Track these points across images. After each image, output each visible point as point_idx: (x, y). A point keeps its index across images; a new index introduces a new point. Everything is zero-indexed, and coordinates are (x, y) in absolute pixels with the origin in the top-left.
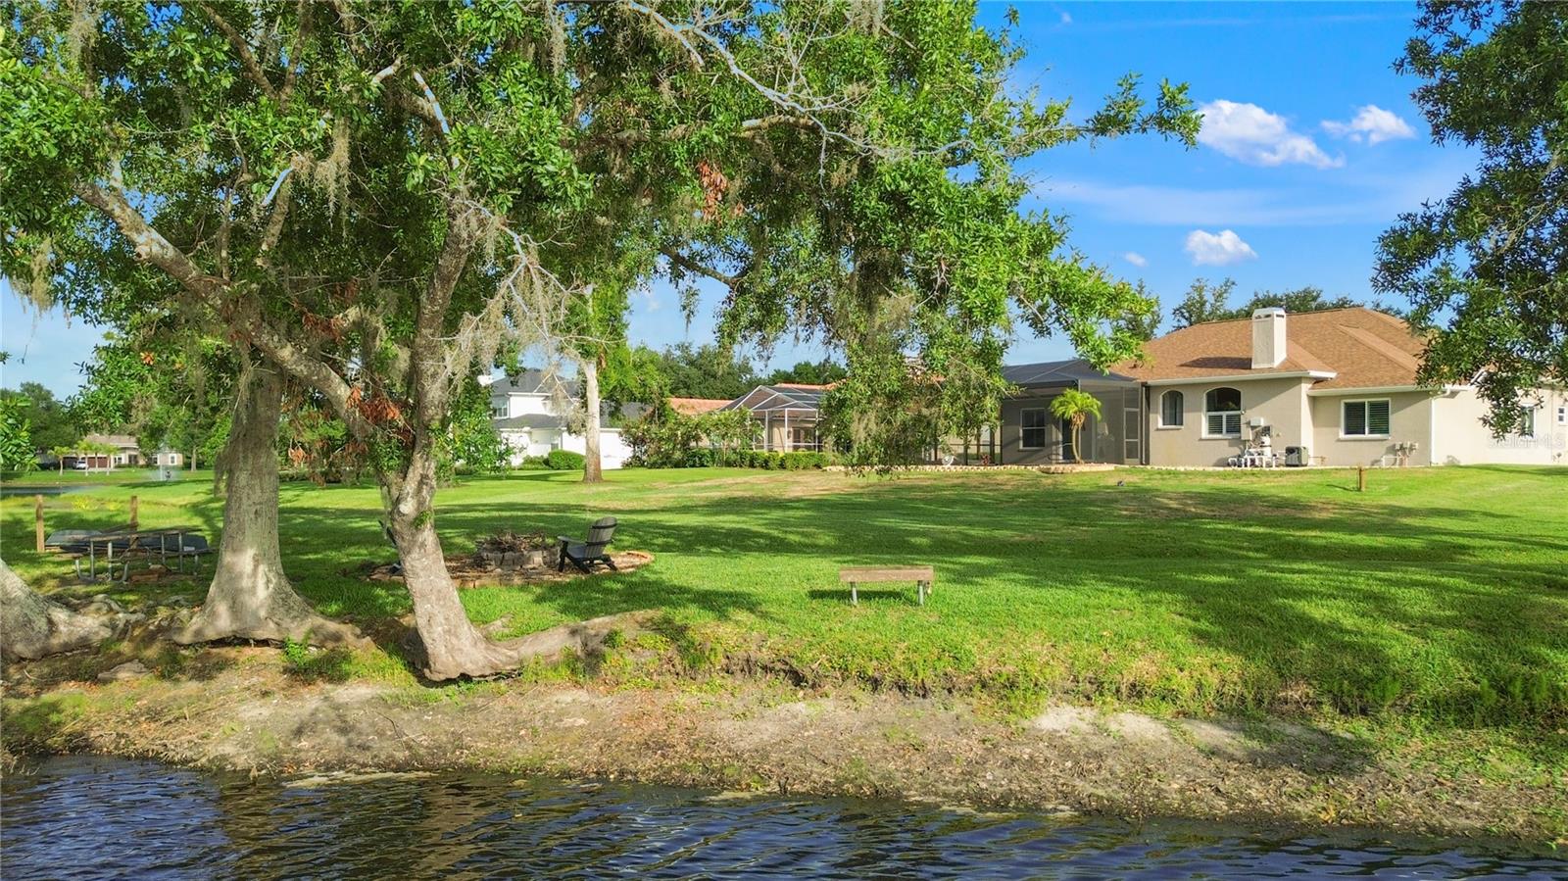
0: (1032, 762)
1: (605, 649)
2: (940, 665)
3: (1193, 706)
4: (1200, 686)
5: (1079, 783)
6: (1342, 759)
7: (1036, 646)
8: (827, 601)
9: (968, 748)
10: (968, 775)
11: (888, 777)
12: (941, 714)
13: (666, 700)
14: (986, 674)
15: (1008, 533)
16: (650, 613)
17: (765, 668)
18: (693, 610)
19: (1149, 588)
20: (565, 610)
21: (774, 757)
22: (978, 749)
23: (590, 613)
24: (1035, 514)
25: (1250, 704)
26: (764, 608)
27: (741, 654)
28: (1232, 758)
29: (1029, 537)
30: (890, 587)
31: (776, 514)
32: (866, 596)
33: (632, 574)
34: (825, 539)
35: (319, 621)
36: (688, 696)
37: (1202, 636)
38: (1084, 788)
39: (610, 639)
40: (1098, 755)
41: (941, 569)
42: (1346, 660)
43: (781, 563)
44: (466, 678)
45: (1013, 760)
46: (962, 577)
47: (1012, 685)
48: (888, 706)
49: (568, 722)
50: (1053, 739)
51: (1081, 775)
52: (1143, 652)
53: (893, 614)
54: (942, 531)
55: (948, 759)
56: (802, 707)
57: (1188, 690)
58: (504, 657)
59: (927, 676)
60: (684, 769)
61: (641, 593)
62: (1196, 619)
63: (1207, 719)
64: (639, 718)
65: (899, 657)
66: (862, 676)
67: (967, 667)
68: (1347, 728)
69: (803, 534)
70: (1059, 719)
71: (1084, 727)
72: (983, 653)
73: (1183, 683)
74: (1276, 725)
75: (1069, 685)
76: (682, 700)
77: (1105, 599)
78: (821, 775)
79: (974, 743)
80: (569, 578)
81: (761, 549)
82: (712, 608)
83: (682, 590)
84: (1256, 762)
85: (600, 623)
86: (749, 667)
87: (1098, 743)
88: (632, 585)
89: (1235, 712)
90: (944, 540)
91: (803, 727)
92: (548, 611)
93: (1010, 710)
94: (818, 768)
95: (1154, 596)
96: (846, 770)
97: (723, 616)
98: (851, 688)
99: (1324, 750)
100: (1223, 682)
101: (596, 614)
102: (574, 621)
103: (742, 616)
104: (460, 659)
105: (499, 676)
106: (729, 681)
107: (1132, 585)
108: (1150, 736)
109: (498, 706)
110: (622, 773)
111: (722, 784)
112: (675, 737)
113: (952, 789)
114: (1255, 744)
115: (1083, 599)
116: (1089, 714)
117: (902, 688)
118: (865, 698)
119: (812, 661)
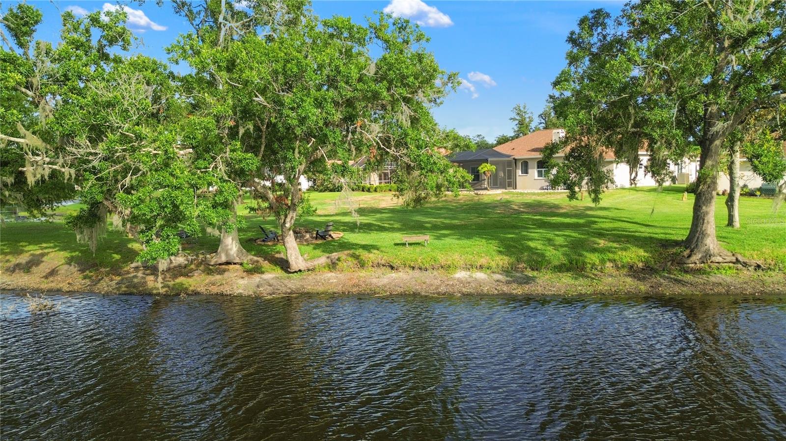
0: (453, 285)
1: (337, 262)
2: (430, 262)
3: (496, 270)
4: (498, 265)
5: (463, 289)
6: (528, 280)
7: (456, 256)
8: (399, 246)
9: (437, 282)
10: (437, 288)
11: (417, 290)
12: (431, 275)
13: (357, 274)
14: (443, 264)
15: (457, 221)
16: (349, 252)
17: (383, 265)
18: (361, 250)
19: (490, 239)
20: (323, 251)
21: (388, 286)
22: (440, 283)
23: (331, 252)
24: (468, 213)
25: (510, 269)
26: (382, 249)
27: (376, 262)
28: (502, 282)
29: (463, 223)
30: (417, 242)
31: (378, 216)
32: (410, 244)
33: (340, 240)
34: (396, 226)
35: (252, 257)
36: (363, 273)
37: (500, 252)
38: (464, 290)
39: (339, 259)
40: (469, 283)
41: (433, 235)
42: (535, 257)
43: (384, 235)
44: (300, 271)
45: (448, 285)
46: (438, 238)
47: (449, 267)
48: (417, 273)
49: (331, 281)
50: (459, 280)
51: (464, 287)
52: (484, 257)
53: (418, 249)
54: (436, 221)
55: (432, 285)
56: (394, 275)
57: (494, 266)
58: (310, 265)
59: (427, 266)
60: (365, 291)
61: (344, 246)
62: (500, 248)
63: (498, 273)
64: (350, 279)
65: (420, 261)
66: (410, 266)
67: (437, 263)
68: (530, 274)
69: (389, 224)
70: (461, 275)
71: (467, 276)
72: (442, 259)
73: (493, 264)
74: (514, 273)
75: (464, 266)
76: (361, 274)
77: (477, 243)
78: (400, 290)
79: (439, 281)
80: (320, 242)
81: (376, 230)
82: (366, 250)
83: (356, 245)
84: (508, 283)
85: (335, 255)
86: (378, 265)
87: (469, 280)
88: (340, 243)
89: (506, 272)
90: (436, 225)
91: (395, 279)
92: (318, 252)
93: (449, 273)
94: (399, 289)
95: (490, 241)
96: (406, 289)
97: (370, 252)
98: (407, 269)
99: (524, 279)
100: (503, 264)
101: (333, 252)
102: (327, 255)
103: (375, 251)
104: (299, 265)
105: (309, 270)
106: (373, 269)
107: (486, 238)
108: (483, 278)
109: (310, 278)
110: (349, 292)
111: (375, 293)
112: (361, 283)
113: (432, 292)
114: (508, 279)
115: (471, 243)
116: (468, 273)
117: (420, 269)
118: (411, 272)
119: (396, 263)
